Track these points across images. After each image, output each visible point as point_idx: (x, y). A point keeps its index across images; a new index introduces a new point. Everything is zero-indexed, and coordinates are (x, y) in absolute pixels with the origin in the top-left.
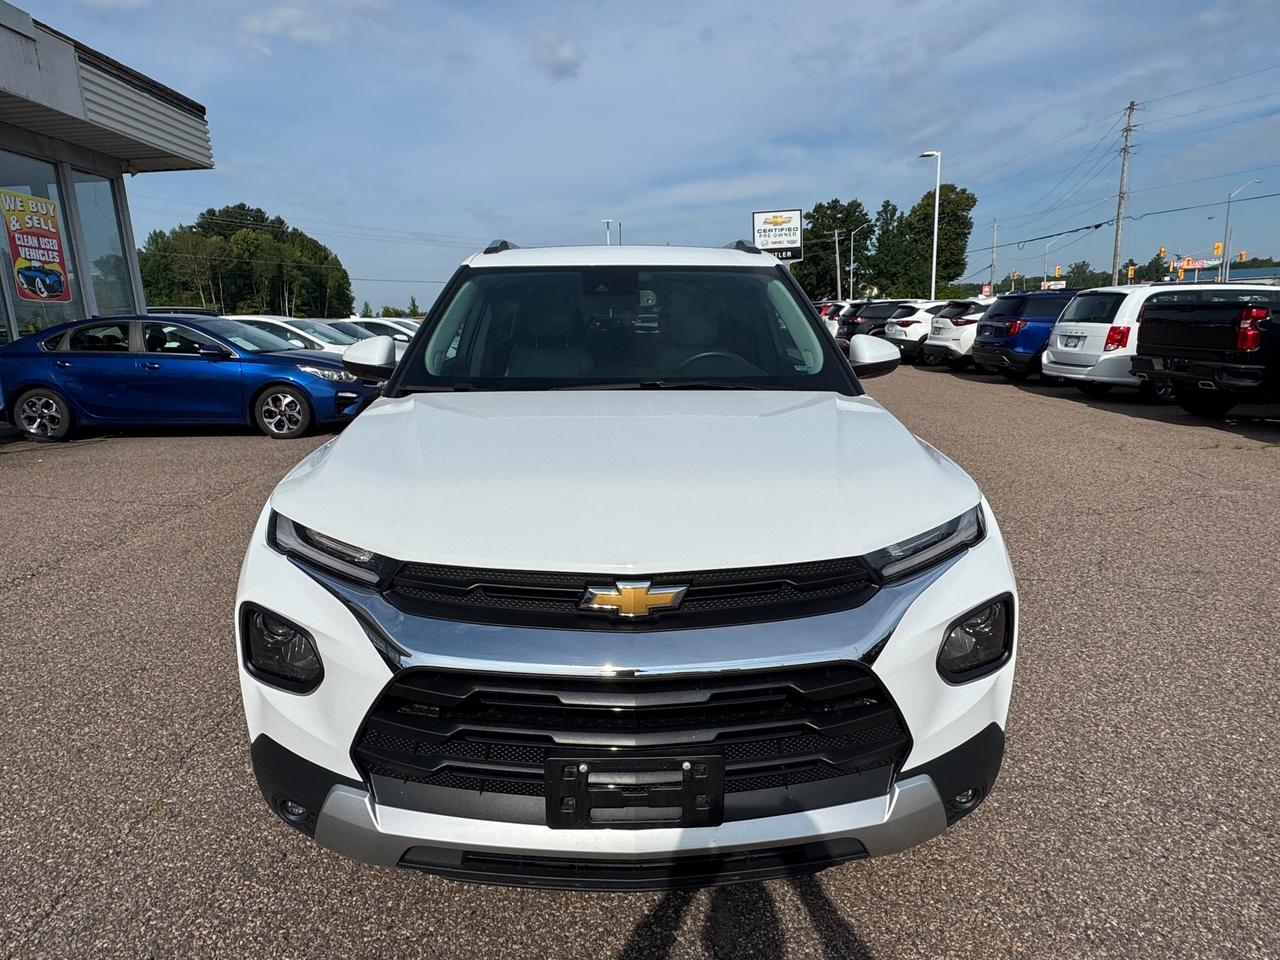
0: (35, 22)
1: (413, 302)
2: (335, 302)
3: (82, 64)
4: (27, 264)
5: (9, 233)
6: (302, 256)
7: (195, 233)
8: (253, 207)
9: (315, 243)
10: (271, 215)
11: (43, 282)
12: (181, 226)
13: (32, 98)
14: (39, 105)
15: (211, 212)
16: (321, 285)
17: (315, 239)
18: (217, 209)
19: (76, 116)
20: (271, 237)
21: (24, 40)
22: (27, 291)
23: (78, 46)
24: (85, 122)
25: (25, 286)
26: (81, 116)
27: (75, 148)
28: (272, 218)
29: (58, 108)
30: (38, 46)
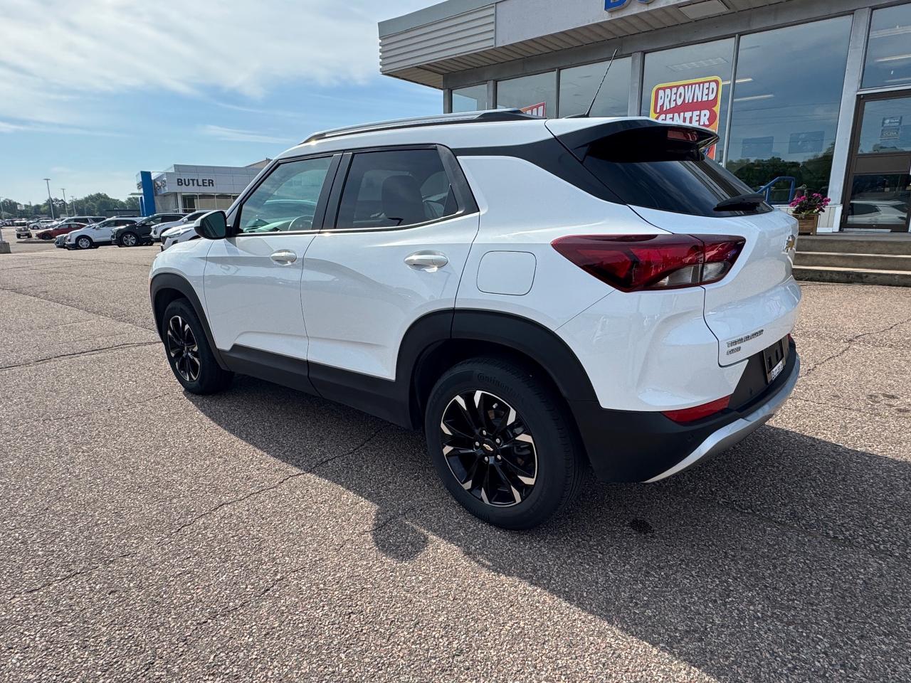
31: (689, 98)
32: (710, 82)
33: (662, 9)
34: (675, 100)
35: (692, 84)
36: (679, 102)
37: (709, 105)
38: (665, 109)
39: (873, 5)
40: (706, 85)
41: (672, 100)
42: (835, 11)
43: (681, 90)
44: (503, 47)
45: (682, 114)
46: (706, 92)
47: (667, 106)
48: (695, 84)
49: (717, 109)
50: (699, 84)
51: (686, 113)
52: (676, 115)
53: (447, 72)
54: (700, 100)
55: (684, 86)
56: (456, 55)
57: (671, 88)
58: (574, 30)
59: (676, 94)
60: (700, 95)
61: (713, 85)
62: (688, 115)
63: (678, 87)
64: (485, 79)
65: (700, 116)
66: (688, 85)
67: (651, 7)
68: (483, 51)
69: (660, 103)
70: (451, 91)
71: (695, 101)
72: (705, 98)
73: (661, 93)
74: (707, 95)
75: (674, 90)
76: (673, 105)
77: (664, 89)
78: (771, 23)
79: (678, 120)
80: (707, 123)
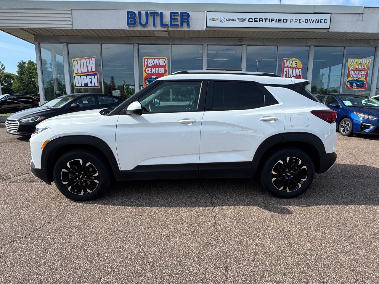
4: (352, 79)
5: (348, 70)
11: (356, 84)
13: (355, 31)
14: (359, 33)
19: (373, 32)
21: (359, 14)
22: (349, 87)
25: (349, 85)
26: (376, 32)
29: (366, 32)
30: (363, 14)
31: (157, 63)
32: (163, 59)
33: (149, 30)
34: (152, 63)
35: (157, 59)
36: (153, 64)
37: (164, 67)
38: (148, 66)
39: (208, 44)
40: (162, 60)
41: (151, 63)
42: (198, 43)
43: (153, 60)
44: (76, 29)
45: (155, 69)
46: (162, 62)
47: (149, 65)
48: (158, 59)
49: (167, 68)
50: (160, 59)
51: (156, 68)
52: (153, 69)
53: (37, 34)
54: (160, 64)
55: (154, 59)
56: (49, 27)
57: (150, 59)
58: (112, 30)
59: (152, 61)
60: (160, 63)
61: (164, 60)
62: (157, 69)
63: (152, 59)
64: (62, 41)
65: (161, 70)
66: (156, 59)
67: (145, 29)
68: (65, 29)
69: (146, 64)
70: (40, 43)
71: (159, 64)
72: (162, 64)
73: (146, 60)
74: (163, 63)
75: (151, 60)
76: (151, 65)
77: (147, 59)
78: (180, 43)
79: (154, 71)
80: (164, 73)
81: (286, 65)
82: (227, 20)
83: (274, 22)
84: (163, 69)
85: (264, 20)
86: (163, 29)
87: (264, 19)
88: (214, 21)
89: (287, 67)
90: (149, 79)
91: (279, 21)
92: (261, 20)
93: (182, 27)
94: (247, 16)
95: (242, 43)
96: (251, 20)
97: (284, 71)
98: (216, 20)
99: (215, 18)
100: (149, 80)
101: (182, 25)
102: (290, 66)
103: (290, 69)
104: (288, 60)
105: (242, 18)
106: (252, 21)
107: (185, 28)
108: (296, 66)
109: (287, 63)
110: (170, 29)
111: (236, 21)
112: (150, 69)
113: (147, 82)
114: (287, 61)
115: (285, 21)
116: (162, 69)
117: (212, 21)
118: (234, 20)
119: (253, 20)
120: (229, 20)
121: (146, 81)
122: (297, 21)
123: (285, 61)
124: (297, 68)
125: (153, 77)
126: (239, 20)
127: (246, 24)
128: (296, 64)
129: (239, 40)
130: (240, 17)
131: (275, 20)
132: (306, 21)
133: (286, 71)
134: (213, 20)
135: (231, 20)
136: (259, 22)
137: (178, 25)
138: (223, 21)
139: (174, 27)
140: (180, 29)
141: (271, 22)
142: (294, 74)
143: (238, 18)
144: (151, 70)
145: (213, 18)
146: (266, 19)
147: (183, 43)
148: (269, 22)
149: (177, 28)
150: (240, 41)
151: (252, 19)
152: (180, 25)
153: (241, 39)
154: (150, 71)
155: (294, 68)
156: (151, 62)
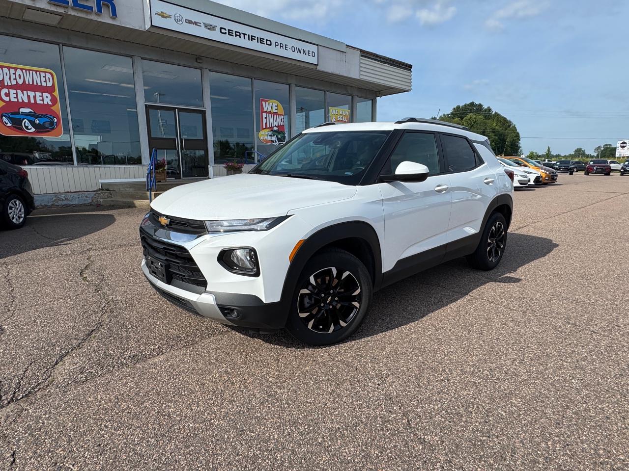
0: (347, 45)
1: (549, 149)
2: (509, 149)
3: (362, 58)
6: (496, 126)
7: (449, 117)
8: (478, 103)
9: (505, 119)
10: (485, 107)
12: (444, 115)
13: (341, 74)
14: (343, 76)
15: (458, 107)
16: (503, 141)
17: (505, 117)
18: (461, 106)
19: (355, 78)
20: (483, 117)
21: (342, 53)
23: (361, 51)
24: (359, 80)
26: (358, 78)
27: (360, 89)
28: (486, 108)
29: (349, 76)
30: (346, 54)
31: (28, 80)
32: (45, 72)
33: (13, 3)
35: (29, 70)
37: (50, 90)
39: (143, 56)
40: (43, 74)
41: (11, 79)
42: (123, 52)
43: (19, 72)
46: (43, 79)
47: (7, 82)
48: (33, 70)
49: (56, 93)
55: (22, 70)
57: (9, 68)
59: (15, 74)
61: (48, 75)
62: (31, 94)
63: (16, 69)
66: (26, 70)
72: (44, 84)
74: (45, 81)
78: (84, 45)
79: (23, 96)
80: (50, 103)
81: (265, 110)
82: (187, 21)
83: (255, 41)
84: (48, 95)
85: (242, 36)
86: (53, 9)
87: (242, 34)
88: (165, 18)
89: (266, 112)
90: (13, 114)
91: (261, 41)
92: (237, 34)
93: (100, 15)
94: (219, 23)
95: (201, 65)
96: (223, 31)
97: (264, 118)
98: (167, 17)
99: (165, 13)
100: (11, 116)
101: (99, 10)
102: (269, 110)
103: (270, 115)
104: (267, 101)
105: (211, 24)
106: (225, 33)
107: (105, 18)
108: (276, 111)
109: (267, 106)
110: (71, 13)
111: (201, 26)
112: (12, 91)
113: (7, 122)
114: (265, 103)
115: (269, 43)
116: (45, 95)
117: (160, 17)
118: (198, 24)
119: (227, 32)
120: (190, 22)
121: (4, 117)
122: (282, 47)
123: (264, 103)
124: (279, 115)
125: (22, 110)
126: (206, 26)
127: (216, 36)
128: (276, 108)
129: (196, 59)
130: (207, 22)
131: (256, 38)
132: (293, 49)
133: (266, 118)
134: (163, 15)
135: (193, 24)
136: (236, 36)
137: (91, 8)
138: (180, 23)
139: (81, 11)
140: (93, 17)
141: (252, 40)
142: (275, 123)
143: (205, 22)
144: (16, 94)
145: (162, 12)
146: (245, 35)
147: (89, 46)
148: (249, 40)
149: (87, 13)
150: (198, 61)
151: (225, 30)
152: (95, 8)
153: (199, 59)
154: (12, 96)
155: (274, 113)
156: (13, 77)
